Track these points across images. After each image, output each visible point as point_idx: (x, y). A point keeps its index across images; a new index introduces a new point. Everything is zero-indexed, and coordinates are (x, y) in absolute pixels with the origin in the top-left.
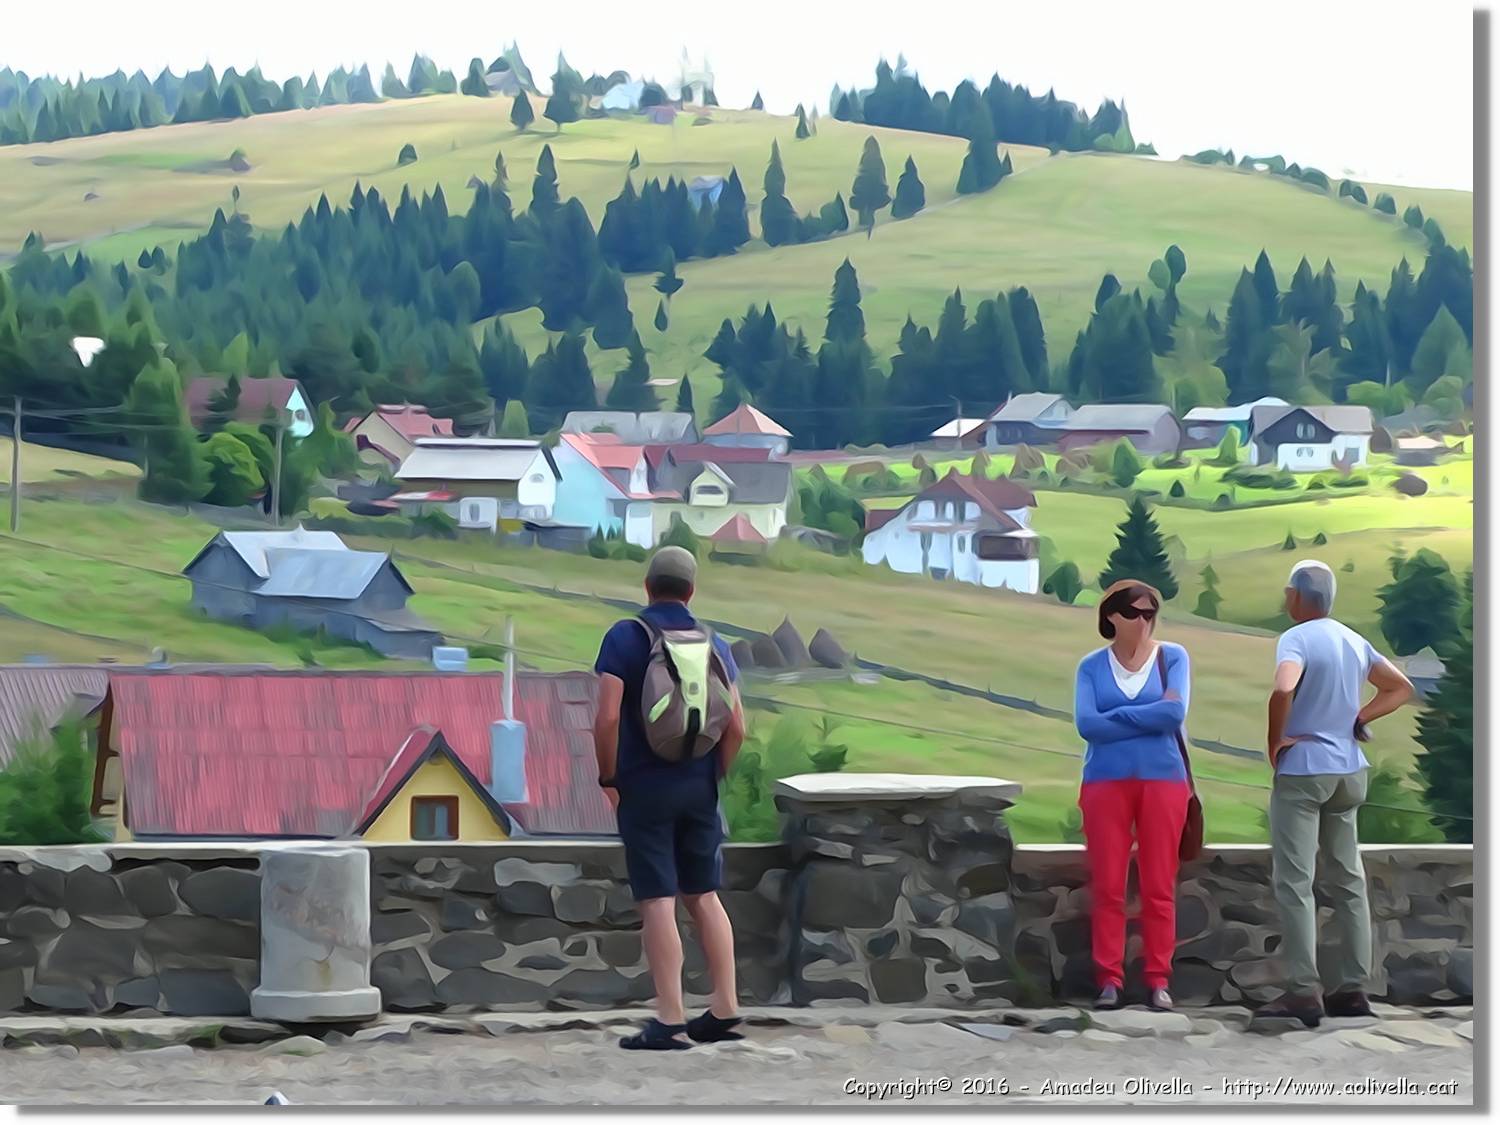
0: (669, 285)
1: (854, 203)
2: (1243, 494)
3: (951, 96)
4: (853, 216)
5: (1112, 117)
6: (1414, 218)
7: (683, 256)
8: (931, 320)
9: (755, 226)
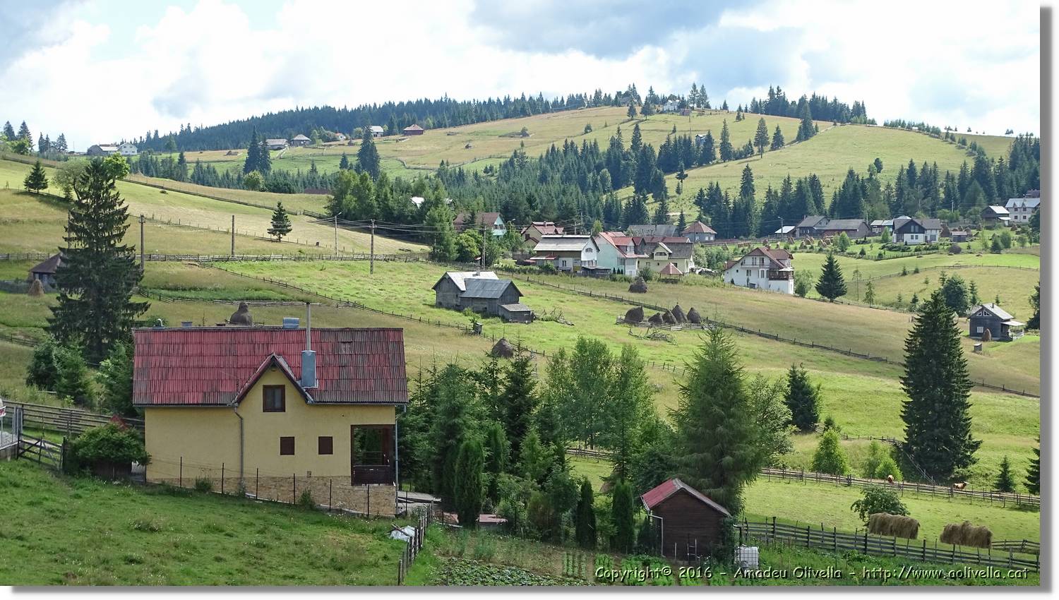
0: (682, 177)
1: (756, 144)
2: (888, 253)
3: (797, 103)
4: (756, 149)
5: (859, 110)
6: (974, 147)
7: (688, 166)
8: (778, 187)
9: (718, 155)
